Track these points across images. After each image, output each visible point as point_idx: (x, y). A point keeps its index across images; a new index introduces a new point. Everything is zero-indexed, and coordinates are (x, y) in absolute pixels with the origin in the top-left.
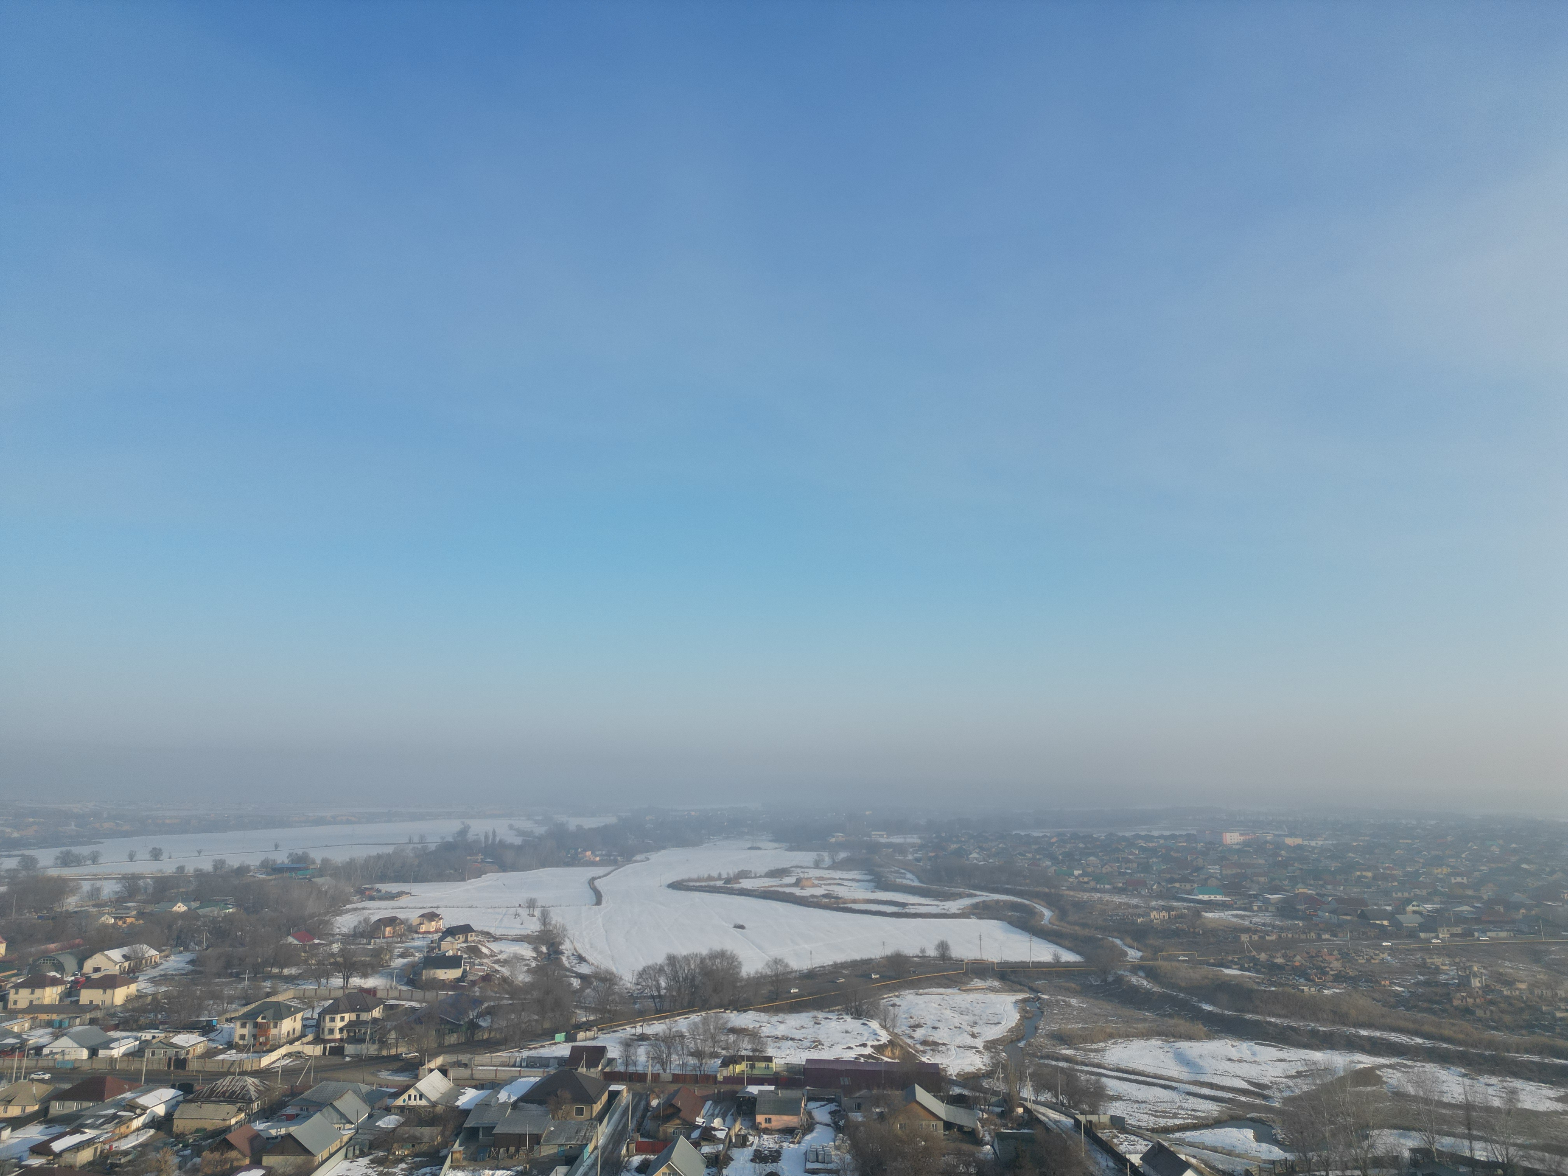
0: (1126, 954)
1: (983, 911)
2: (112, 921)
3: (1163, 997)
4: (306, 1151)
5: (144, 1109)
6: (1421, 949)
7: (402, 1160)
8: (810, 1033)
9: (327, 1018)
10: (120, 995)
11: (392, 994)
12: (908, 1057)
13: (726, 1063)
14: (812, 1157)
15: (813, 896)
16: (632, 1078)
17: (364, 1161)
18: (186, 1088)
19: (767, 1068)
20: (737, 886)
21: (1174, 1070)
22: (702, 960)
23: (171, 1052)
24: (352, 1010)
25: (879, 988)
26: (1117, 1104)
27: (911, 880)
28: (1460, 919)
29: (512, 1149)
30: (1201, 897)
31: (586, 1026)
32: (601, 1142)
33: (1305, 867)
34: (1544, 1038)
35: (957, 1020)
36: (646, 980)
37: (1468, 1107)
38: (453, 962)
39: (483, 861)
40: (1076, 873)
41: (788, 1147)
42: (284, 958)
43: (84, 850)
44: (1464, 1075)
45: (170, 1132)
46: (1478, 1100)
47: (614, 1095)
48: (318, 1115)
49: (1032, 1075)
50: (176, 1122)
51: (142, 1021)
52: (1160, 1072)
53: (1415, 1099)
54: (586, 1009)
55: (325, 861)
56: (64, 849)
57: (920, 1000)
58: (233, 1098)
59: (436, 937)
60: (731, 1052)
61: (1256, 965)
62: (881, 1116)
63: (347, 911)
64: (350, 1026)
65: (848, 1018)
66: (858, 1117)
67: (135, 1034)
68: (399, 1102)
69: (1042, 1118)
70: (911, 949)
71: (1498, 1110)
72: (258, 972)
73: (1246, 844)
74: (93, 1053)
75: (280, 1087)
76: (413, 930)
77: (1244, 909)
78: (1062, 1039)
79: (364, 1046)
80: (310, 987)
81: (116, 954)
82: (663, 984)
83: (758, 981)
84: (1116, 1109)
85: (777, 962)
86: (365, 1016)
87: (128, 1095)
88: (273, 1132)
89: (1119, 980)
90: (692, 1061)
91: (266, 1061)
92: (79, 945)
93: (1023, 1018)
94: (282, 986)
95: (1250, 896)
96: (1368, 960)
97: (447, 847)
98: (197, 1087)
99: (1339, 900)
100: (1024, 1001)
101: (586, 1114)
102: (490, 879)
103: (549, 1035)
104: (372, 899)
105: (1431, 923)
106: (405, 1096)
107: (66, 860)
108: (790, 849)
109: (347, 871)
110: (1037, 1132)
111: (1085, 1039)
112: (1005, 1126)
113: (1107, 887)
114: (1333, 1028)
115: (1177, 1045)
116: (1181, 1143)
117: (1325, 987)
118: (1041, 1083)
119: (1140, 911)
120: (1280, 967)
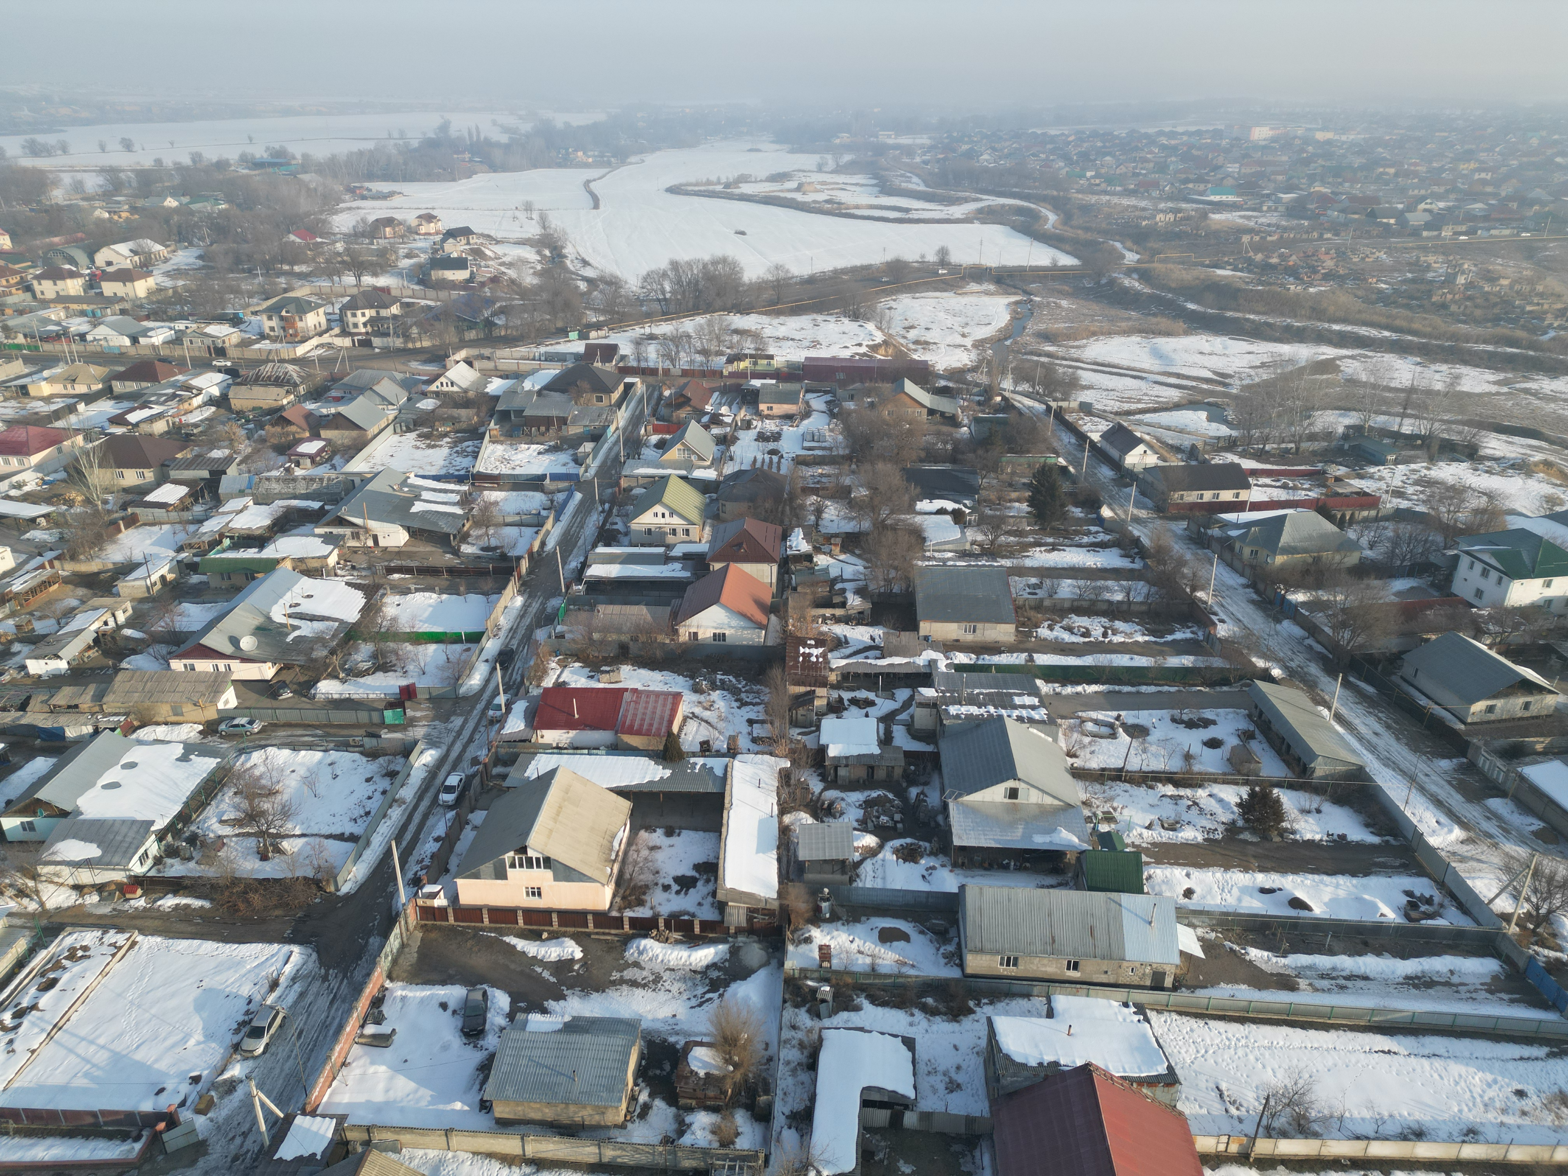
0: (1123, 257)
1: (987, 216)
2: (107, 215)
3: (1151, 297)
4: (358, 427)
5: (200, 391)
6: (1419, 248)
7: (446, 435)
8: (810, 333)
9: (349, 313)
10: (141, 288)
11: (405, 293)
12: (900, 355)
13: (731, 360)
14: (809, 437)
15: (815, 202)
16: (646, 372)
17: (412, 436)
18: (231, 372)
19: (769, 364)
20: (737, 191)
21: (1146, 362)
22: (705, 266)
23: (208, 341)
24: (371, 307)
25: (877, 293)
26: (1088, 392)
27: (916, 184)
28: (1471, 217)
29: (543, 429)
30: (1213, 198)
31: (598, 326)
32: (622, 424)
33: (1328, 164)
34: (1504, 330)
35: (950, 321)
36: (650, 284)
37: (1411, 390)
38: (460, 264)
39: (471, 161)
40: (1089, 174)
41: (788, 430)
42: (293, 256)
43: (50, 139)
44: (1419, 364)
45: (229, 409)
46: (1423, 384)
47: (629, 387)
48: (361, 398)
49: (1014, 370)
50: (233, 402)
51: (170, 312)
52: (1133, 365)
53: (1365, 385)
54: (596, 310)
55: (305, 156)
56: (28, 137)
57: (916, 304)
58: (278, 382)
59: (438, 238)
60: (735, 351)
61: (1250, 266)
62: (872, 405)
63: (343, 210)
64: (372, 321)
65: (846, 321)
66: (851, 405)
67: (167, 324)
68: (433, 388)
69: (1017, 404)
70: (911, 255)
71: (1438, 393)
72: (269, 268)
73: (1274, 140)
74: (135, 340)
75: (320, 374)
76: (413, 231)
77: (1254, 210)
78: (1047, 337)
79: (390, 339)
80: (324, 284)
81: (123, 248)
82: (668, 288)
83: (760, 287)
84: (1086, 396)
85: (777, 268)
86: (384, 313)
87: (180, 377)
88: (324, 411)
89: (1112, 282)
90: (699, 358)
91: (301, 350)
92: (82, 240)
93: (1013, 319)
94: (297, 283)
95: (1263, 196)
96: (1363, 259)
97: (431, 144)
98: (242, 372)
99: (1353, 199)
100: (1017, 303)
101: (605, 401)
102: (482, 180)
103: (563, 332)
104: (364, 198)
105: (1437, 221)
106: (438, 383)
107: (35, 150)
108: (792, 151)
109: (330, 167)
110: (1011, 416)
111: (1069, 337)
112: (983, 412)
113: (1118, 189)
114: (1308, 323)
115: (1155, 340)
116: (1140, 423)
117: (1311, 285)
118: (1021, 376)
119: (1146, 214)
120: (1273, 267)
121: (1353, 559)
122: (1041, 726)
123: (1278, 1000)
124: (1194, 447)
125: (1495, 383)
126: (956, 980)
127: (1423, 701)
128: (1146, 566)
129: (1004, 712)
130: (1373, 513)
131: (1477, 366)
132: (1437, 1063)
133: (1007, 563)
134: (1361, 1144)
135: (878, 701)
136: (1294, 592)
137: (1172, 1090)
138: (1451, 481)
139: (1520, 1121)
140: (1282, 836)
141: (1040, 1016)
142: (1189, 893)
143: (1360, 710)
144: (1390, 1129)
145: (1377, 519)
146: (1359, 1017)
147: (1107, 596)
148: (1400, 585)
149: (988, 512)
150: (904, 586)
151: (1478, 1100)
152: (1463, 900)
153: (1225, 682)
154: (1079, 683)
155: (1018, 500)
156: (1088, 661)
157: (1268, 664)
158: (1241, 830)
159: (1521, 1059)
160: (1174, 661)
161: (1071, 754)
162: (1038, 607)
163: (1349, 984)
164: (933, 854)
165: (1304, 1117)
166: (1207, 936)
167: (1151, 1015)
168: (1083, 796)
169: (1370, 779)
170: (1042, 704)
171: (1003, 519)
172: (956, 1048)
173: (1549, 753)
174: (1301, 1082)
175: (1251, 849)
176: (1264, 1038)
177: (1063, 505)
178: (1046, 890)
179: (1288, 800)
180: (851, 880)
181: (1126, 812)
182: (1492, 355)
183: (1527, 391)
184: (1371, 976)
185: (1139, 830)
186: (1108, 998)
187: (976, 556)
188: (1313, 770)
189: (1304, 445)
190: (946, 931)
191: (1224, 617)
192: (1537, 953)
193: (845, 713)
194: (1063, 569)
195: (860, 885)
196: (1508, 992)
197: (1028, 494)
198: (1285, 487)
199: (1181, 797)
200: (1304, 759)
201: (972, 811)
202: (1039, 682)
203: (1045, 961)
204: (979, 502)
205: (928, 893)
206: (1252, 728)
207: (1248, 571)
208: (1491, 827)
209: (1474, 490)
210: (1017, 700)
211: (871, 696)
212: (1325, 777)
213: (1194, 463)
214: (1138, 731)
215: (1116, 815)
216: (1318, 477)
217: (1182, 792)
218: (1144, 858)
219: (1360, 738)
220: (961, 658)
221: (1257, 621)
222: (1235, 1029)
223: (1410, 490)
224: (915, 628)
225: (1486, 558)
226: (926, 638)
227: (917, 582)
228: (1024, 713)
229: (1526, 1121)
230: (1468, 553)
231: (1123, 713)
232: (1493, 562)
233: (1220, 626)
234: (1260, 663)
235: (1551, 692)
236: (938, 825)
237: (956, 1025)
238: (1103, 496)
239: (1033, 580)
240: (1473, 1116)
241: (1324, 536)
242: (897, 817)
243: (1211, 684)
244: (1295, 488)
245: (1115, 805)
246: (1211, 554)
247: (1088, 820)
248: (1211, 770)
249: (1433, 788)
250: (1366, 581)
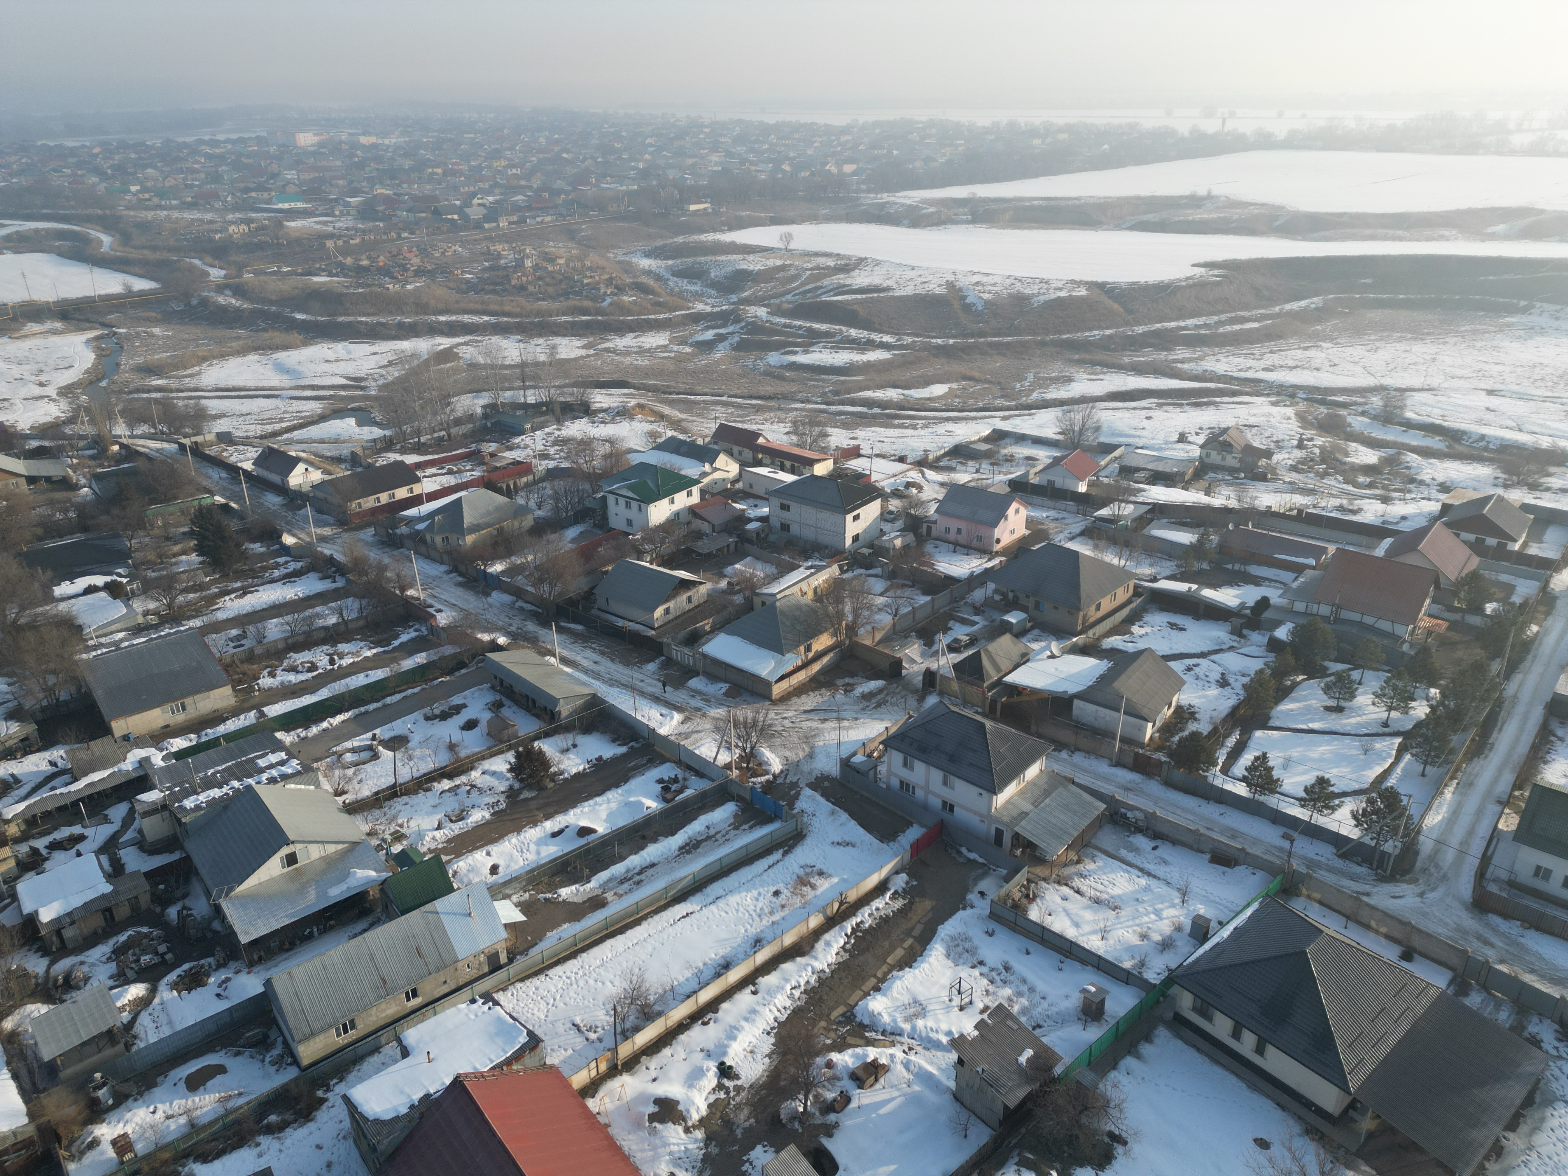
0: (208, 274)
1: (19, 244)
3: (254, 312)
6: (486, 239)
21: (275, 380)
26: (222, 421)
28: (516, 208)
30: (280, 206)
33: (381, 167)
34: (574, 302)
35: (16, 371)
37: (523, 365)
40: (134, 189)
44: (520, 341)
46: (530, 358)
49: (122, 412)
52: (260, 384)
53: (484, 366)
61: (343, 270)
69: (142, 450)
71: (544, 363)
73: (321, 145)
77: (327, 215)
78: (150, 370)
84: (222, 426)
89: (204, 302)
93: (99, 357)
95: (331, 200)
96: (443, 253)
99: (415, 198)
100: (97, 338)
105: (492, 214)
110: (140, 464)
111: (177, 367)
112: (102, 466)
113: (174, 202)
114: (417, 318)
115: (275, 356)
116: (291, 442)
117: (407, 283)
118: (134, 417)
119: (217, 226)
120: (366, 269)
121: (528, 522)
122: (297, 778)
123: (596, 921)
124: (353, 454)
125: (583, 347)
126: (295, 1080)
127: (620, 623)
128: (348, 581)
129: (251, 781)
130: (531, 477)
131: (565, 335)
132: (721, 903)
133: (196, 623)
134: (692, 1000)
135: (86, 832)
136: (492, 565)
137: (538, 1051)
138: (579, 436)
139: (782, 914)
140: (553, 781)
141: (395, 1061)
142: (494, 869)
143: (577, 647)
144: (708, 974)
145: (535, 482)
146: (658, 900)
147: (320, 623)
148: (572, 533)
149: (151, 574)
150: (73, 689)
151: (754, 915)
152: (697, 767)
153: (462, 665)
154: (322, 720)
155: (184, 553)
156: (323, 694)
157: (493, 636)
158: (520, 791)
159: (769, 867)
160: (409, 664)
161: (339, 793)
162: (250, 657)
163: (642, 877)
164: (220, 966)
165: (647, 1005)
166: (522, 899)
167: (499, 996)
168: (366, 828)
169: (605, 702)
170: (291, 755)
171: (173, 578)
172: (319, 1147)
173: (716, 629)
174: (635, 978)
175: (533, 804)
176: (595, 959)
177: (238, 545)
178: (360, 938)
179: (547, 747)
180: (128, 1047)
181: (412, 824)
182: (573, 324)
183: (607, 350)
184: (656, 861)
185: (431, 834)
186: (455, 1005)
187: (156, 627)
188: (559, 712)
189: (454, 431)
190: (266, 1037)
191: (440, 607)
192: (754, 783)
193: (47, 865)
194: (264, 610)
195: (142, 1045)
196: (746, 822)
197: (193, 543)
198: (450, 472)
199: (458, 786)
200: (549, 707)
201: (252, 898)
202: (279, 735)
203: (383, 1006)
204: (135, 566)
205: (229, 1010)
206: (498, 698)
207: (445, 558)
208: (697, 702)
209: (598, 440)
210: (262, 763)
211: (77, 830)
212: (570, 715)
213: (359, 470)
214: (397, 743)
215: (404, 831)
216: (475, 457)
217: (458, 781)
218: (444, 858)
219: (586, 671)
220: (179, 744)
221: (470, 601)
222: (572, 965)
223: (552, 451)
224: (107, 731)
225: (624, 492)
226: (126, 738)
227: (89, 678)
228: (274, 773)
229: (786, 911)
230: (611, 492)
231: (377, 731)
232: (631, 494)
233: (439, 616)
234: (485, 637)
235: (701, 583)
236: (216, 932)
237: (311, 1126)
238: (279, 524)
239: (234, 632)
240: (753, 931)
241: (499, 508)
242: (162, 948)
243: (450, 672)
244: (459, 472)
245: (400, 821)
246: (407, 552)
247: (379, 848)
248: (477, 750)
249: (650, 689)
250: (545, 538)
